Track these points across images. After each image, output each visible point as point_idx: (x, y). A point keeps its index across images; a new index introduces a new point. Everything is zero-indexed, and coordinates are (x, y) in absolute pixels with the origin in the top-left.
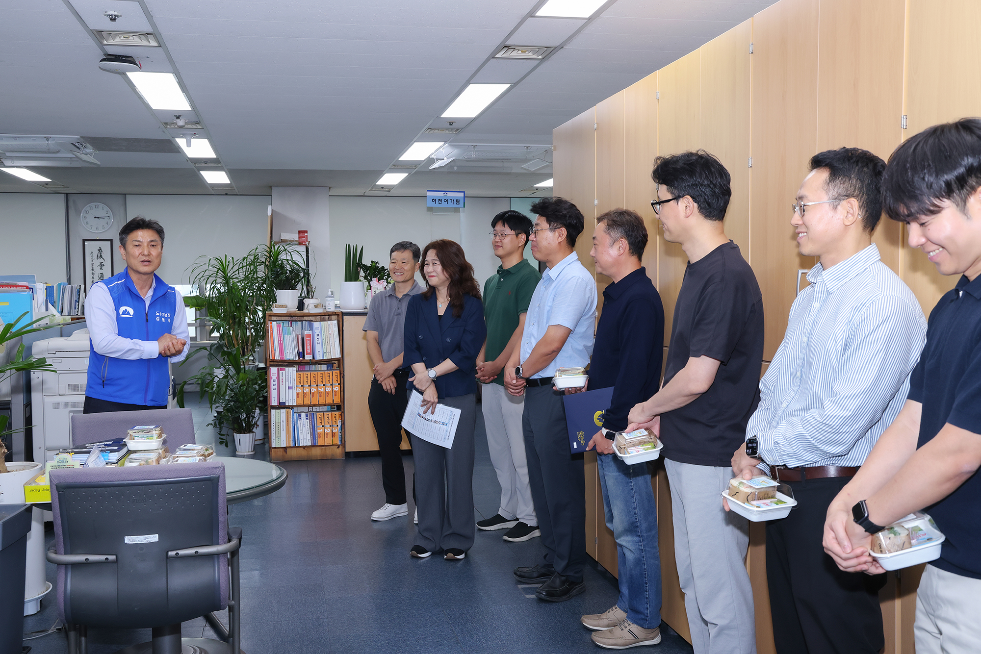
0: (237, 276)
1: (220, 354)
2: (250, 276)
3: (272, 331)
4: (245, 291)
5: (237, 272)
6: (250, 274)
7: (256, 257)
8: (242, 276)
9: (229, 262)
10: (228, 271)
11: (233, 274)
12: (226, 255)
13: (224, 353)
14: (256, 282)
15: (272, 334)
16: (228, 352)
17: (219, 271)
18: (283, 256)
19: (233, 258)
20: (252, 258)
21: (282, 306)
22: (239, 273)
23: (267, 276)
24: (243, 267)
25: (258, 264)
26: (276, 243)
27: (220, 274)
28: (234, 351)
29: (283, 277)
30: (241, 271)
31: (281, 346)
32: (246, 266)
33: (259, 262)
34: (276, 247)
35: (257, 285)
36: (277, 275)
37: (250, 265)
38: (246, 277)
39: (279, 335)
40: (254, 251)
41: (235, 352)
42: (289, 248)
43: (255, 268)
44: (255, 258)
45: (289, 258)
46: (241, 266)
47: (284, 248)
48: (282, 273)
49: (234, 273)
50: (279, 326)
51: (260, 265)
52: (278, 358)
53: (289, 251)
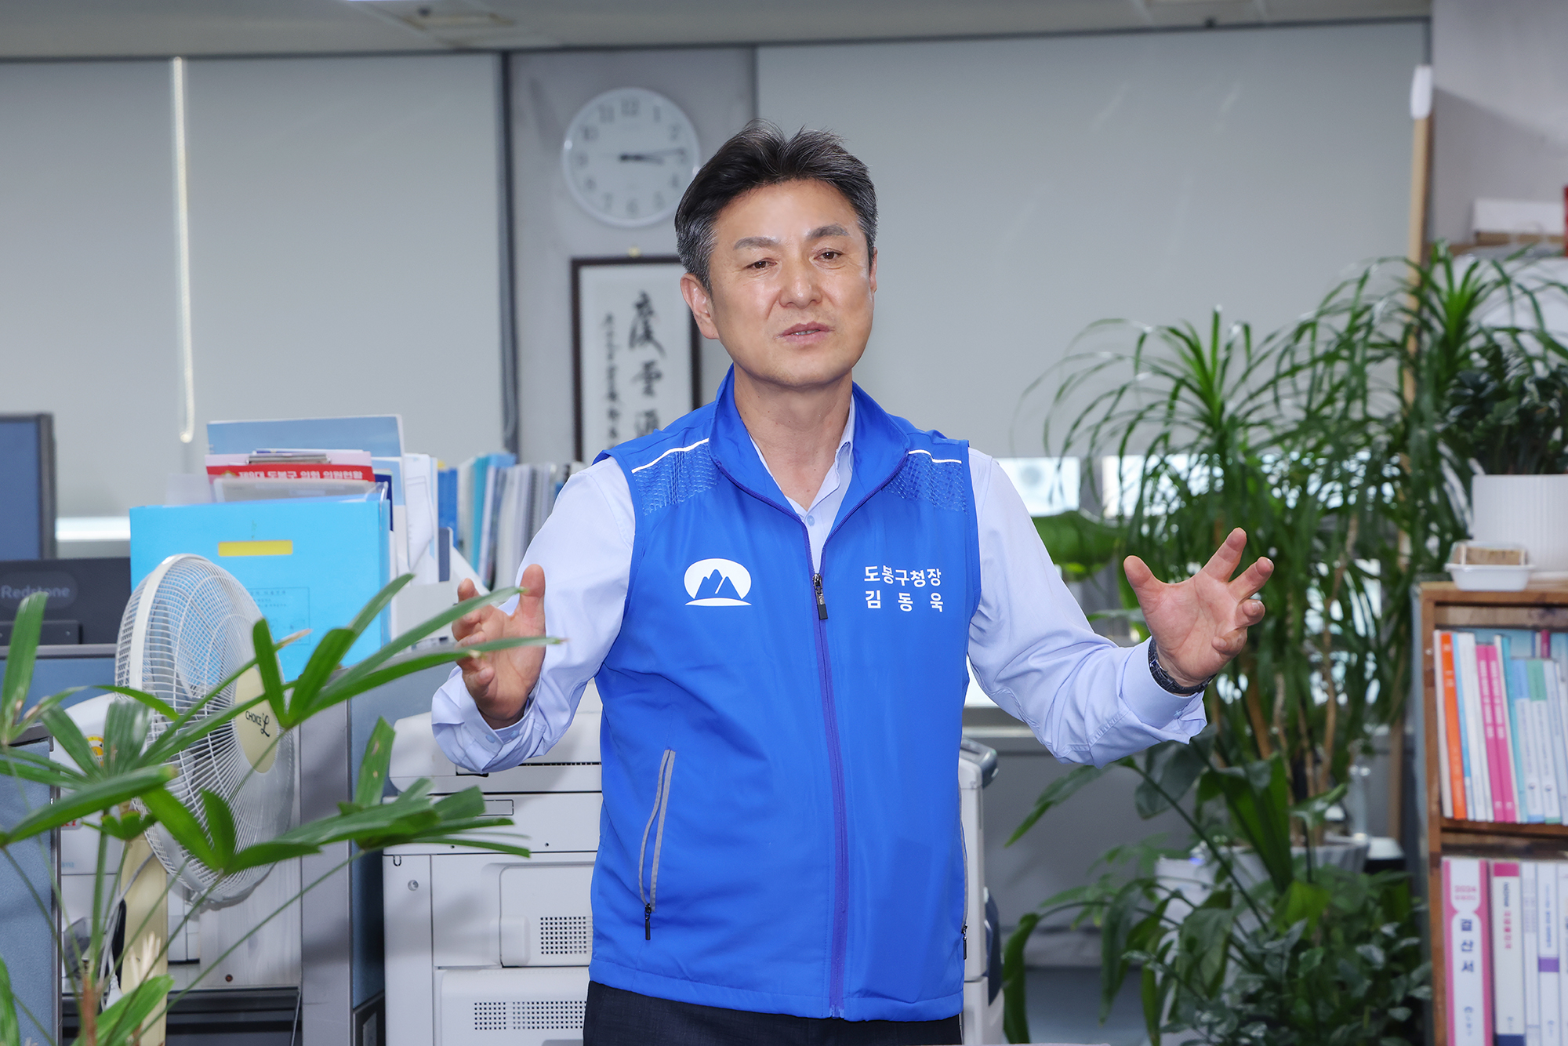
0: (1269, 412)
1: (1196, 784)
2: (1327, 411)
3: (1453, 677)
4: (1304, 486)
5: (1267, 396)
6: (1330, 400)
7: (1359, 315)
8: (1291, 412)
9: (1229, 347)
10: (1227, 387)
11: (1249, 406)
12: (1216, 317)
13: (1213, 784)
14: (1359, 439)
15: (1452, 694)
16: (1234, 779)
17: (1185, 392)
18: (1492, 314)
19: (1247, 329)
20: (1342, 322)
21: (1503, 557)
22: (1277, 400)
23: (1413, 416)
24: (1294, 370)
25: (1370, 353)
26: (1458, 250)
27: (1189, 404)
28: (1258, 775)
29: (1507, 414)
30: (1285, 387)
31: (1497, 751)
32: (1314, 362)
33: (1375, 346)
34: (1460, 267)
35: (1364, 455)
36: (1478, 405)
37: (1330, 358)
38: (1312, 420)
39: (1490, 700)
40: (1348, 293)
41: (1264, 782)
42: (1525, 274)
43: (1359, 371)
44: (1353, 329)
45: (1525, 320)
46: (1286, 365)
47: (1501, 271)
48: (1502, 394)
49: (1252, 397)
50: (1485, 654)
51: (1378, 360)
52: (1481, 811)
53: (1520, 287)
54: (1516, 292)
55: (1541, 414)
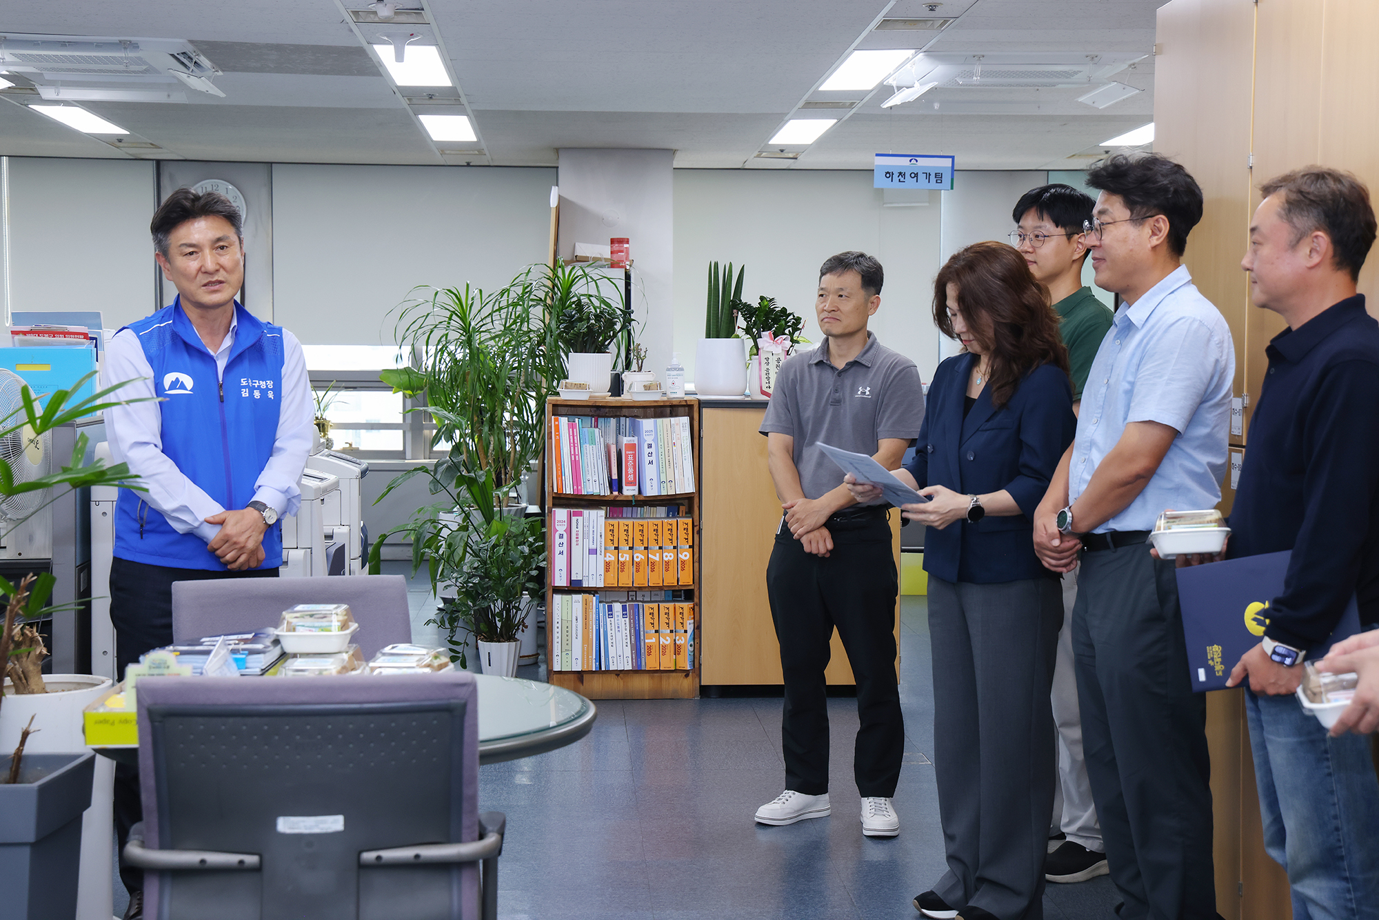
0: (490, 326)
1: (455, 481)
2: (514, 327)
3: (559, 435)
4: (504, 358)
5: (489, 320)
6: (515, 322)
7: (527, 290)
8: (498, 327)
9: (473, 299)
10: (472, 316)
11: (481, 323)
12: (468, 285)
13: (462, 480)
14: (526, 338)
15: (558, 442)
16: (470, 478)
17: (454, 317)
18: (579, 289)
19: (481, 291)
20: (519, 290)
21: (580, 386)
22: (492, 322)
23: (548, 328)
24: (500, 309)
25: (531, 303)
26: (567, 263)
27: (456, 322)
28: (480, 477)
29: (583, 327)
30: (496, 316)
31: (575, 466)
32: (508, 306)
33: (532, 300)
34: (567, 270)
35: (528, 345)
36: (571, 323)
37: (515, 305)
38: (507, 329)
39: (573, 445)
40: (522, 278)
41: (483, 479)
42: (594, 273)
43: (526, 311)
44: (524, 293)
45: (593, 292)
46: (496, 307)
47: (584, 271)
48: (580, 320)
49: (482, 320)
50: (572, 426)
51: (535, 306)
52: (569, 490)
53: (591, 278)
54: (589, 280)
55: (596, 328)
